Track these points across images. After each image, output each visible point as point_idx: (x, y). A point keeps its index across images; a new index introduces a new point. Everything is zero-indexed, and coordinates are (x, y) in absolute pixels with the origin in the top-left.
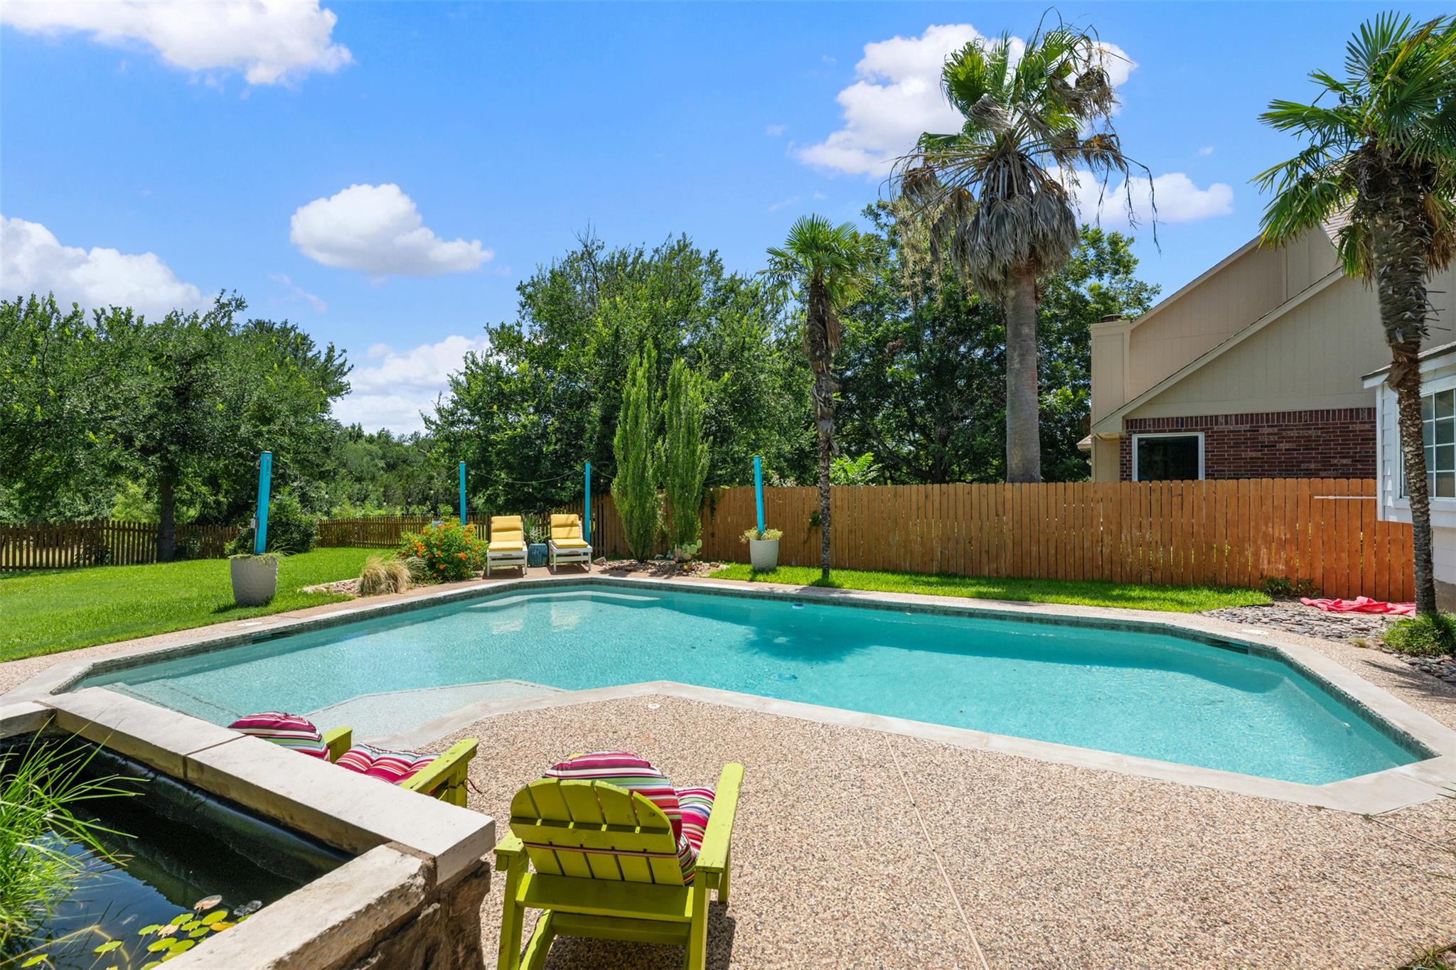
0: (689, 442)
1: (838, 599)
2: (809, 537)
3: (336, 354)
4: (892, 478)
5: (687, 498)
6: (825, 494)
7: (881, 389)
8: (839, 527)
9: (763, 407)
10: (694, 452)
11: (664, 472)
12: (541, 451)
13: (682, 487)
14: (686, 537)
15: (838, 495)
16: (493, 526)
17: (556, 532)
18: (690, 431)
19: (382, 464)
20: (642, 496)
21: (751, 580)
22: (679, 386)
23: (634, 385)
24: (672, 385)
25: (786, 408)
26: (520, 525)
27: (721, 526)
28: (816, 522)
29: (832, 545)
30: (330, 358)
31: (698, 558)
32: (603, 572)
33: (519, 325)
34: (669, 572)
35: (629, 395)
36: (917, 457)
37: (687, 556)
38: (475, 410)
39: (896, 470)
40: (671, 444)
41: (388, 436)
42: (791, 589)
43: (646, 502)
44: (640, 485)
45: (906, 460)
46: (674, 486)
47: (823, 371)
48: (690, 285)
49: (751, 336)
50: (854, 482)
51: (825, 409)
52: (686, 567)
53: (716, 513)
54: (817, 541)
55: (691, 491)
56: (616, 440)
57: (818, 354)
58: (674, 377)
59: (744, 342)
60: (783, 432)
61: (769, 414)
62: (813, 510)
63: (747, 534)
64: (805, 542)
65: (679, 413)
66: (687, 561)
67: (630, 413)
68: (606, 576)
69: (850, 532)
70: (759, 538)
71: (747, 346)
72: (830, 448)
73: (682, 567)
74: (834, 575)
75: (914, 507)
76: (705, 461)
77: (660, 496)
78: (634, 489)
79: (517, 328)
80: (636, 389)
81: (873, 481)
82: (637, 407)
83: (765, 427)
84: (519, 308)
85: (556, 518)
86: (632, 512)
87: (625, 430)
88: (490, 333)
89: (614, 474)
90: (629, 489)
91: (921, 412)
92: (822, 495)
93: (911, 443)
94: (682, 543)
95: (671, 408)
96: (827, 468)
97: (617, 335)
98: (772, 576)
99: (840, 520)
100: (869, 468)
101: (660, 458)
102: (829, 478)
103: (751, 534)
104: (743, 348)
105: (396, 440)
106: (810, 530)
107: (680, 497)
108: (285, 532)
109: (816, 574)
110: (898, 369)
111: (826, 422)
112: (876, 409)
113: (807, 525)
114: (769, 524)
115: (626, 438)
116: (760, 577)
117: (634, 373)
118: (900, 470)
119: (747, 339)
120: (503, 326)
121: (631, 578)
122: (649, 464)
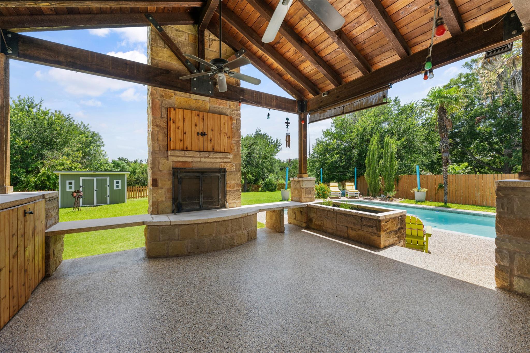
0: (391, 161)
1: (451, 211)
2: (438, 192)
3: (278, 141)
4: (479, 171)
5: (390, 178)
6: (446, 177)
7: (473, 136)
8: (451, 189)
9: (415, 146)
10: (393, 164)
11: (381, 170)
12: (339, 165)
13: (389, 175)
14: (390, 190)
15: (451, 178)
16: (330, 185)
17: (347, 188)
18: (392, 158)
19: (279, 168)
20: (375, 178)
21: (416, 204)
22: (388, 144)
23: (372, 145)
24: (386, 144)
25: (426, 147)
26: (337, 185)
27: (401, 188)
28: (441, 187)
29: (448, 195)
30: (277, 142)
31: (394, 197)
32: (363, 199)
33: (331, 129)
34: (385, 200)
35: (371, 148)
36: (494, 162)
37: (391, 196)
38: (320, 154)
39: (482, 168)
40: (385, 161)
41: (280, 161)
42: (431, 207)
43: (376, 179)
44: (374, 174)
45: (488, 164)
46: (385, 175)
47: (445, 136)
48: (389, 110)
49: (412, 125)
50: (458, 173)
51: (446, 149)
52: (391, 199)
53: (399, 183)
54: (442, 193)
55: (392, 176)
56: (366, 161)
57: (442, 131)
58: (386, 141)
59: (410, 127)
60: (424, 155)
61: (418, 149)
62: (439, 183)
63: (413, 190)
64: (436, 194)
65: (388, 152)
66: (391, 197)
67: (371, 153)
68: (365, 200)
69: (456, 191)
70: (418, 191)
71: (411, 128)
72: (448, 162)
73: (389, 199)
74: (449, 205)
75: (488, 182)
76: (396, 167)
77: (380, 178)
78: (372, 175)
79: (331, 130)
80: (373, 146)
81: (468, 173)
82: (374, 151)
83: (416, 154)
84: (331, 124)
85: (347, 184)
86: (371, 182)
87: (369, 158)
88: (323, 132)
89: (365, 171)
90: (371, 176)
91: (497, 143)
92: (444, 178)
93: (491, 156)
94: (389, 192)
95: (385, 151)
96: (447, 169)
97: (364, 130)
98: (423, 203)
99: (451, 187)
100: (466, 168)
101: (381, 166)
102: (447, 172)
103: (415, 190)
104: (409, 129)
105: (282, 162)
106: (438, 190)
107: (388, 178)
108: (271, 186)
109: (442, 204)
110: (482, 127)
111: (446, 153)
112: (470, 144)
113: (437, 188)
114: (422, 187)
115: (370, 161)
116: (419, 203)
117: (373, 141)
118: (484, 168)
119: (411, 126)
120: (327, 130)
121: (373, 201)
122: (377, 168)
